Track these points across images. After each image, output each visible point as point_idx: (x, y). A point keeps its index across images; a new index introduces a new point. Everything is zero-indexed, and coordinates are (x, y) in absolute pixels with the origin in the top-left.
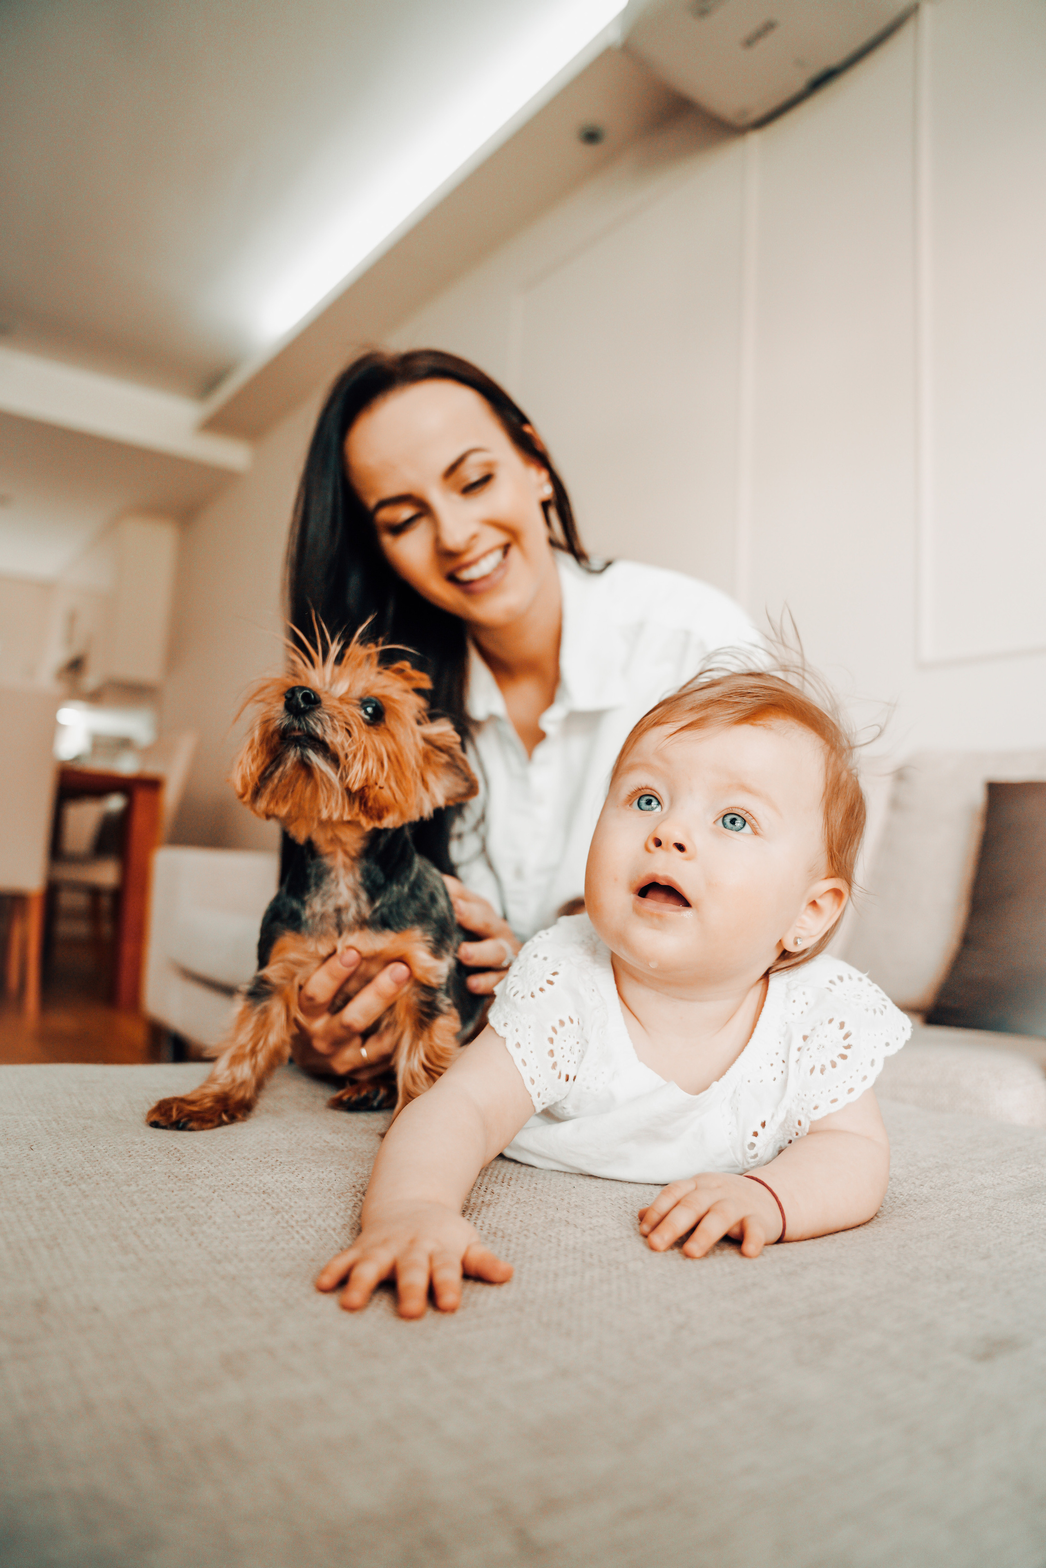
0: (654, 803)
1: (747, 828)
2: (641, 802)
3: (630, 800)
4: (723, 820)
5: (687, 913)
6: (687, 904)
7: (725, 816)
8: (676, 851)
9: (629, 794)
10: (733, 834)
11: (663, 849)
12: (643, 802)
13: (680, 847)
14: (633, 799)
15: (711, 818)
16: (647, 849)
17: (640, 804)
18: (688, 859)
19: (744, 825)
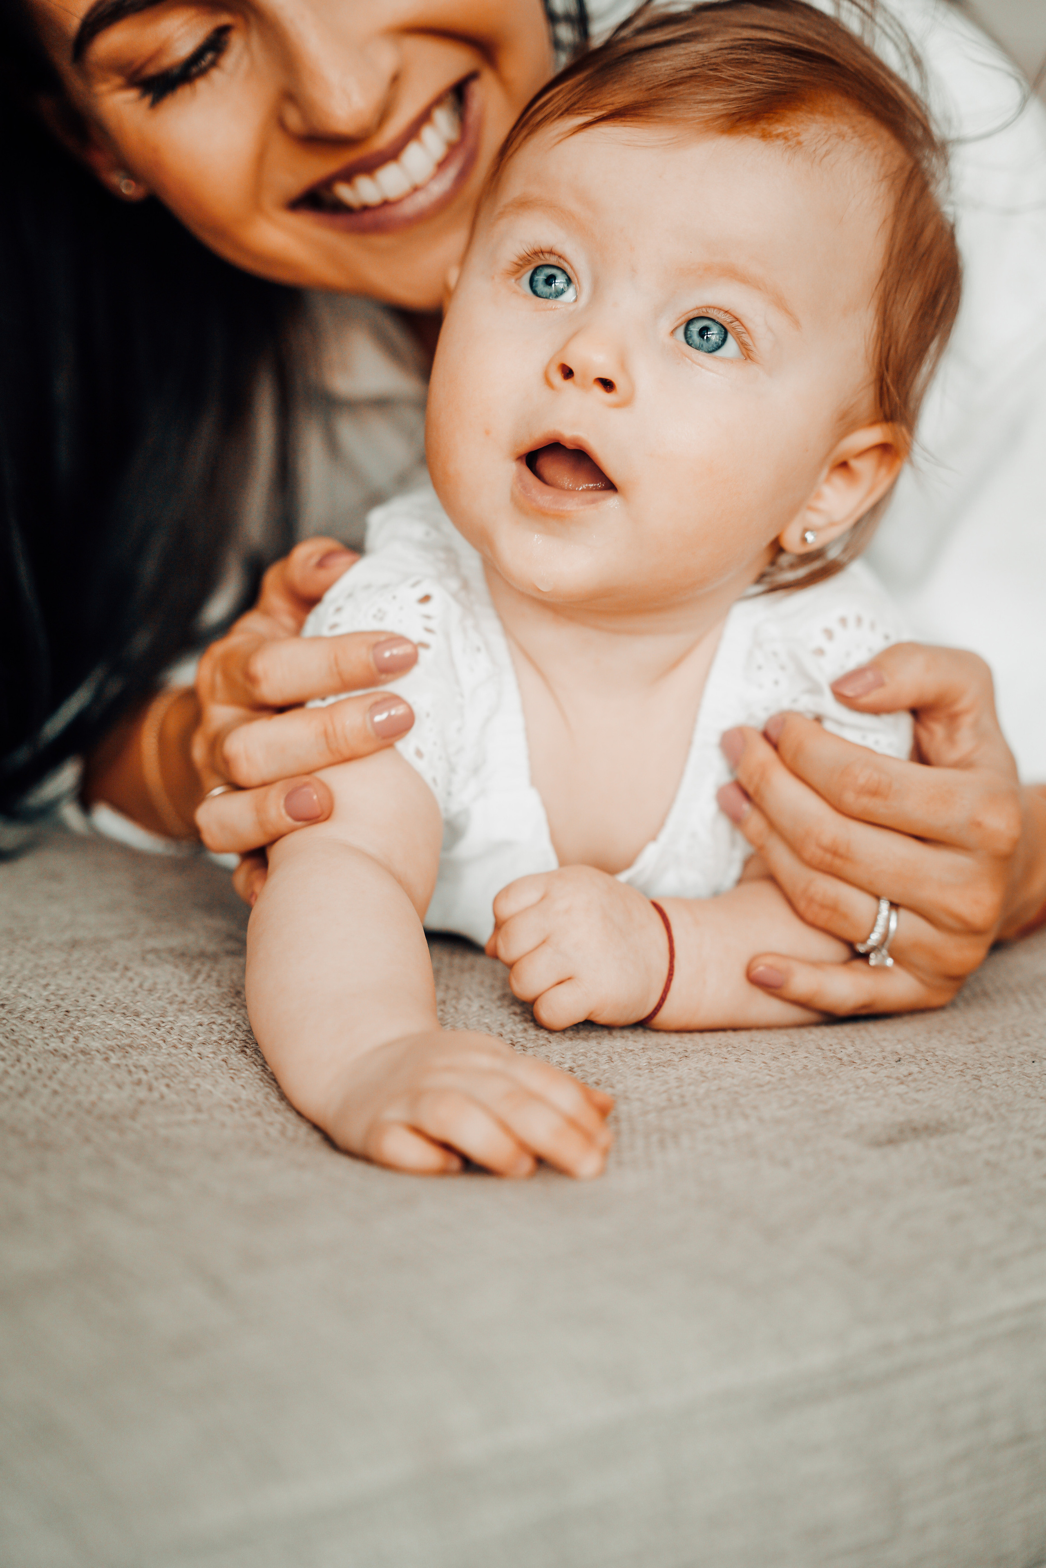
0: (560, 282)
1: (731, 345)
2: (536, 278)
3: (517, 272)
4: (686, 330)
5: (612, 502)
6: (610, 486)
7: (690, 322)
8: (599, 391)
9: (516, 259)
10: (701, 357)
11: (574, 382)
12: (541, 277)
13: (607, 385)
14: (523, 271)
15: (666, 323)
16: (548, 382)
17: (534, 284)
18: (618, 406)
19: (724, 340)
